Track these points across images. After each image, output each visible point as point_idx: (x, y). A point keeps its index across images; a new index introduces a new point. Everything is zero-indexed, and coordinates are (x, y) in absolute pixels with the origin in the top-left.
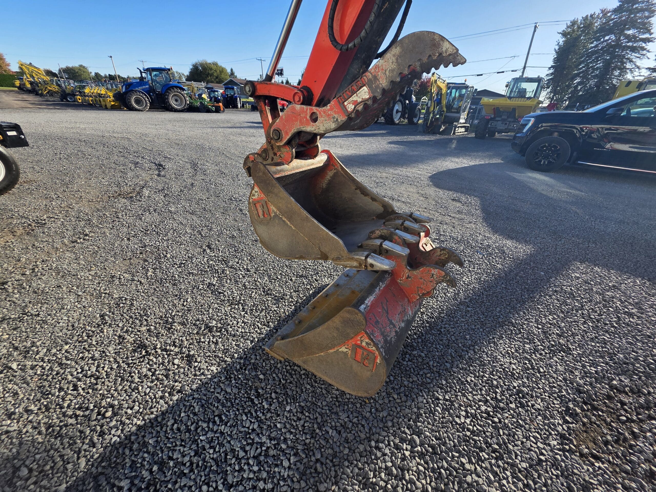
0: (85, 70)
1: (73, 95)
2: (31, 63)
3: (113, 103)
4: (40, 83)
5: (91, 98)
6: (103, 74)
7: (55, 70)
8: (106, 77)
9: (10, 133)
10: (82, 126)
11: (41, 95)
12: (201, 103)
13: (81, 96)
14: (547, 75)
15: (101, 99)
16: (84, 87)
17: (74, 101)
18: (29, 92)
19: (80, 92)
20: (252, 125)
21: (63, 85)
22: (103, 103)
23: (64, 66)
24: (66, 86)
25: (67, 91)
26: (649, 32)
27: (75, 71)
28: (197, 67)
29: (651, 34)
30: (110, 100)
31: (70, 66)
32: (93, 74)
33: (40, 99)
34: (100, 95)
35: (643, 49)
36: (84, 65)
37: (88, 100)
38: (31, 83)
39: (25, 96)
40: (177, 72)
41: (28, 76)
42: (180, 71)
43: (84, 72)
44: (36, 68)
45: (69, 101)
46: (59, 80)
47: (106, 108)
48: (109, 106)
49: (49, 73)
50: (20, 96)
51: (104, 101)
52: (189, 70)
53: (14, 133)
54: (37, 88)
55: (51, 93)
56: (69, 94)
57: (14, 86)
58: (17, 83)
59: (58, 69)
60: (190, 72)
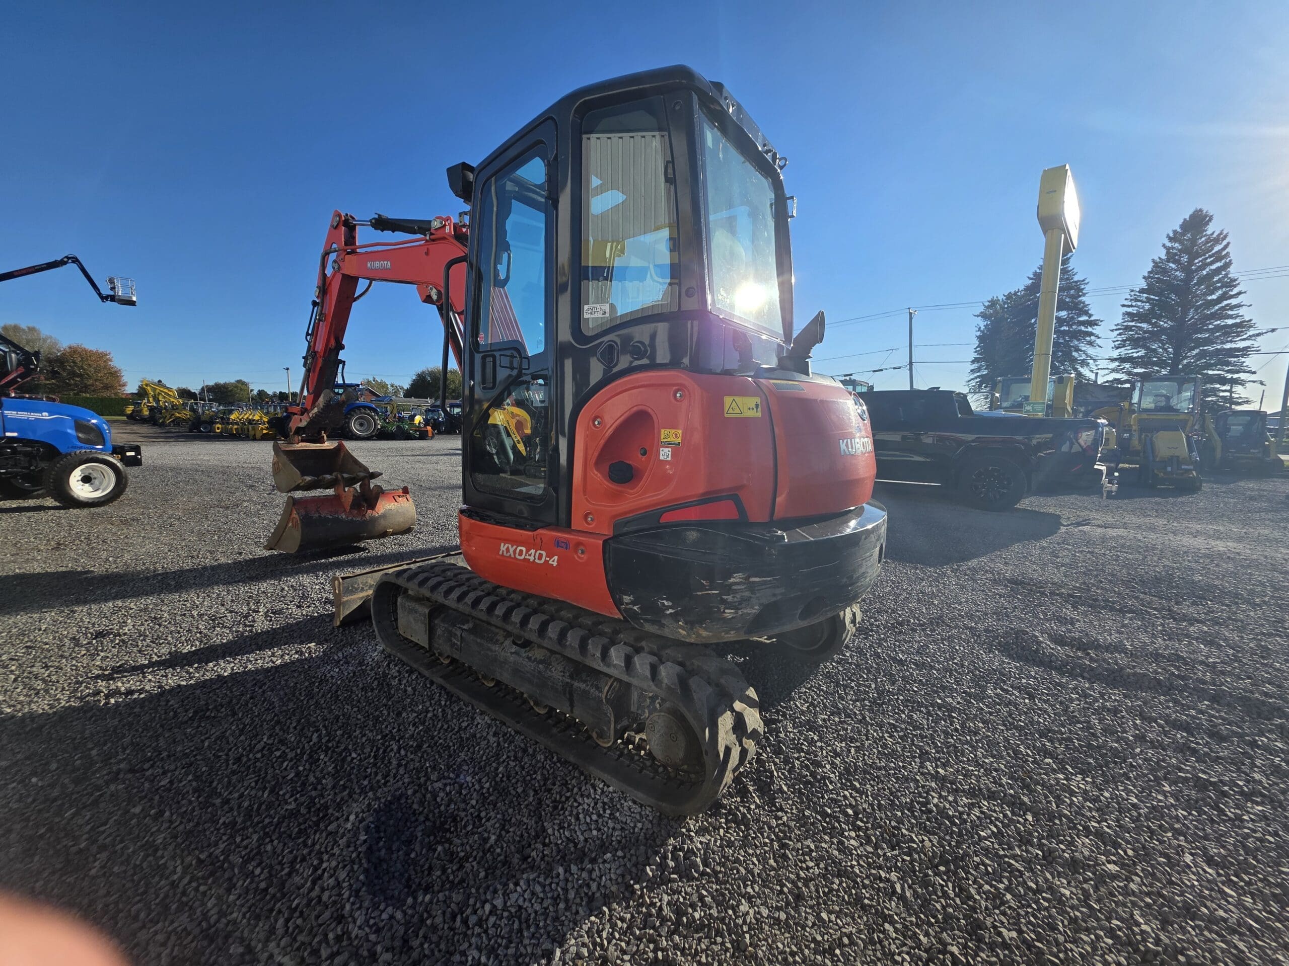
0: (243, 387)
1: (211, 422)
2: (160, 381)
3: (265, 432)
4: (166, 407)
5: (236, 427)
6: (270, 393)
7: (195, 388)
8: (275, 395)
9: (128, 454)
10: (207, 458)
11: (162, 425)
12: (398, 427)
13: (222, 423)
14: (972, 371)
15: (250, 427)
16: (231, 412)
17: (210, 432)
18: (143, 421)
19: (222, 418)
20: (451, 451)
21: (200, 410)
22: (252, 433)
23: (211, 383)
24: (203, 412)
25: (203, 418)
26: (1086, 313)
27: (227, 388)
28: (425, 378)
29: (1090, 316)
30: (263, 429)
31: (222, 381)
32: (255, 392)
33: (159, 430)
34: (250, 422)
35: (1091, 334)
36: (244, 380)
37: (232, 429)
38: (151, 409)
39: (136, 428)
40: (392, 386)
41: (151, 399)
42: (397, 384)
43: (241, 390)
44: (168, 388)
45: (201, 432)
46: (196, 404)
47: (254, 439)
48: (258, 435)
49: (185, 393)
50: (128, 428)
51: (254, 429)
52: (410, 383)
53: (133, 454)
54: (158, 415)
55: (177, 422)
56: (205, 422)
57: (122, 413)
58: (129, 409)
59: (200, 388)
60: (412, 385)
